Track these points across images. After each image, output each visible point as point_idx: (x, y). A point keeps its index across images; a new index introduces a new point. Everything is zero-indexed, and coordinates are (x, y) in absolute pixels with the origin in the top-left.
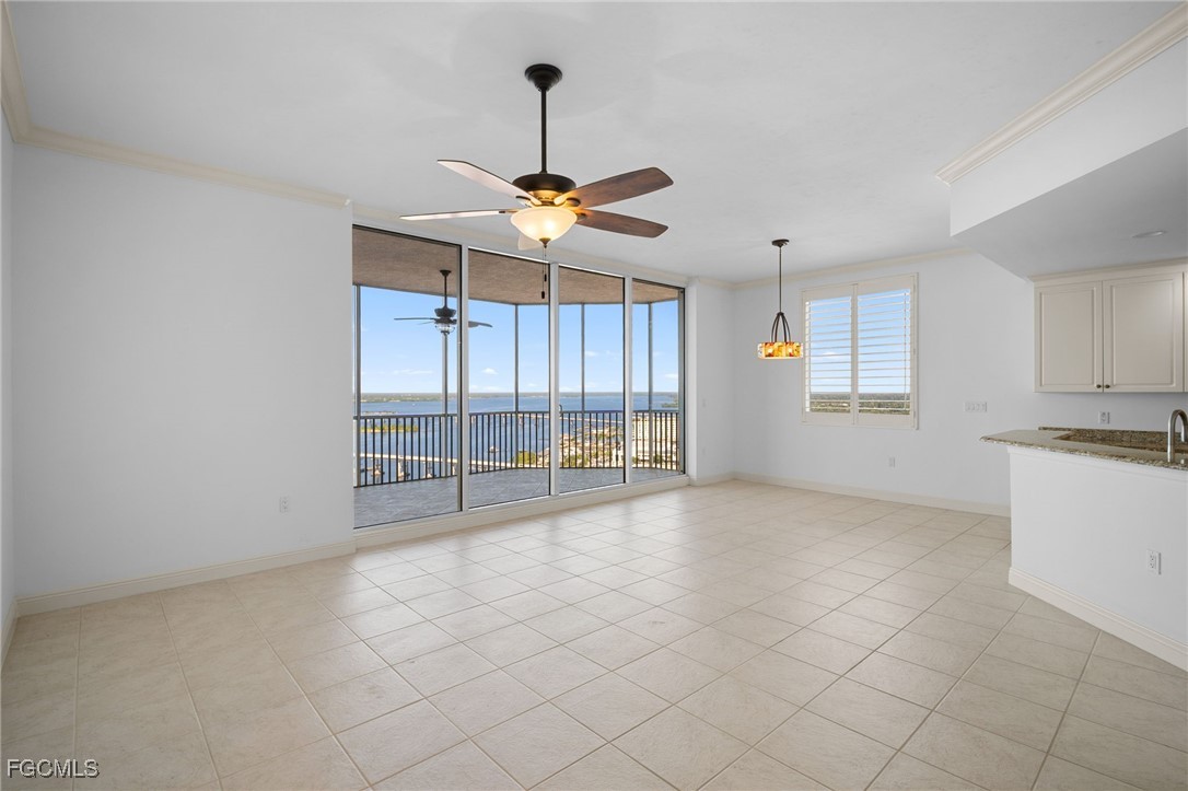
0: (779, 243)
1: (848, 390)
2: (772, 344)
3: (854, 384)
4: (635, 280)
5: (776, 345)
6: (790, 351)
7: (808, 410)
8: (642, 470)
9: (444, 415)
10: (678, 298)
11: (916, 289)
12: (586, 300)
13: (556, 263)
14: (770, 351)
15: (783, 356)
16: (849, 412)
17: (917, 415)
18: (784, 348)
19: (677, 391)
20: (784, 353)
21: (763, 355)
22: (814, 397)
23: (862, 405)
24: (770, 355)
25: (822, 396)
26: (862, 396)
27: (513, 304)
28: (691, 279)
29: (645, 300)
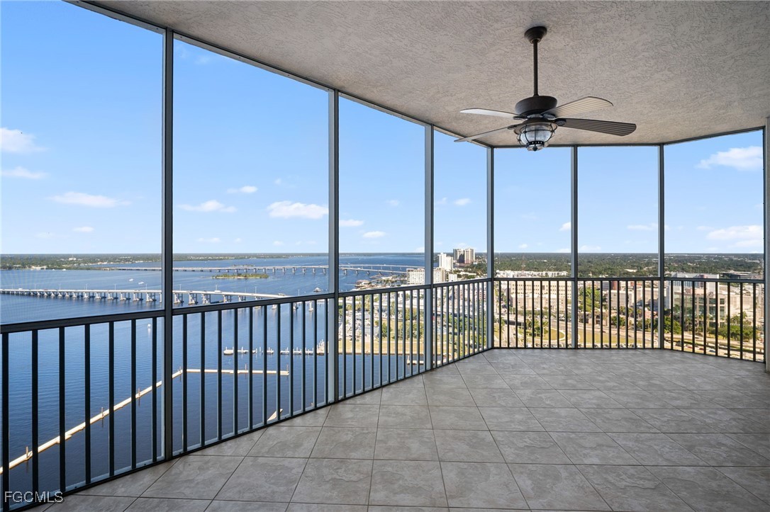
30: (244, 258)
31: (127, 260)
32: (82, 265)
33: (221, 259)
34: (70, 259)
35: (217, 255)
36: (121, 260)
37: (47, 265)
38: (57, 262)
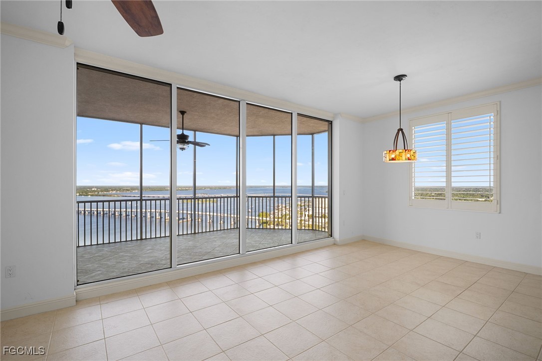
0: (399, 78)
1: (444, 185)
2: (394, 151)
3: (449, 181)
4: (299, 115)
5: (397, 152)
6: (408, 156)
7: (413, 198)
8: (307, 231)
9: (194, 199)
10: (328, 131)
11: (499, 113)
12: (275, 133)
13: (244, 100)
14: (393, 156)
15: (403, 160)
16: (444, 199)
17: (499, 202)
18: (403, 154)
19: (327, 185)
20: (404, 158)
21: (388, 159)
22: (417, 189)
23: (454, 195)
24: (393, 159)
25: (423, 189)
26: (454, 189)
27: (235, 136)
28: (336, 115)
29: (309, 132)
30: (202, 189)
31: (127, 190)
32: (100, 193)
33: (187, 190)
34: (93, 189)
35: (184, 187)
36: (124, 190)
37: (79, 193)
38: (85, 191)
